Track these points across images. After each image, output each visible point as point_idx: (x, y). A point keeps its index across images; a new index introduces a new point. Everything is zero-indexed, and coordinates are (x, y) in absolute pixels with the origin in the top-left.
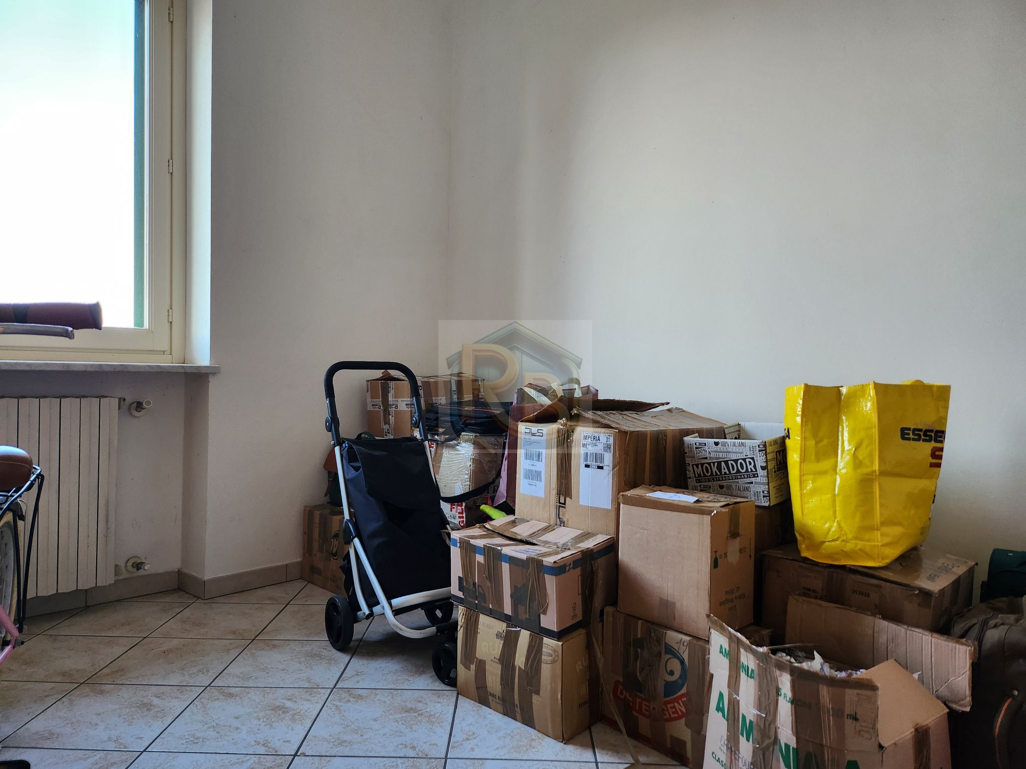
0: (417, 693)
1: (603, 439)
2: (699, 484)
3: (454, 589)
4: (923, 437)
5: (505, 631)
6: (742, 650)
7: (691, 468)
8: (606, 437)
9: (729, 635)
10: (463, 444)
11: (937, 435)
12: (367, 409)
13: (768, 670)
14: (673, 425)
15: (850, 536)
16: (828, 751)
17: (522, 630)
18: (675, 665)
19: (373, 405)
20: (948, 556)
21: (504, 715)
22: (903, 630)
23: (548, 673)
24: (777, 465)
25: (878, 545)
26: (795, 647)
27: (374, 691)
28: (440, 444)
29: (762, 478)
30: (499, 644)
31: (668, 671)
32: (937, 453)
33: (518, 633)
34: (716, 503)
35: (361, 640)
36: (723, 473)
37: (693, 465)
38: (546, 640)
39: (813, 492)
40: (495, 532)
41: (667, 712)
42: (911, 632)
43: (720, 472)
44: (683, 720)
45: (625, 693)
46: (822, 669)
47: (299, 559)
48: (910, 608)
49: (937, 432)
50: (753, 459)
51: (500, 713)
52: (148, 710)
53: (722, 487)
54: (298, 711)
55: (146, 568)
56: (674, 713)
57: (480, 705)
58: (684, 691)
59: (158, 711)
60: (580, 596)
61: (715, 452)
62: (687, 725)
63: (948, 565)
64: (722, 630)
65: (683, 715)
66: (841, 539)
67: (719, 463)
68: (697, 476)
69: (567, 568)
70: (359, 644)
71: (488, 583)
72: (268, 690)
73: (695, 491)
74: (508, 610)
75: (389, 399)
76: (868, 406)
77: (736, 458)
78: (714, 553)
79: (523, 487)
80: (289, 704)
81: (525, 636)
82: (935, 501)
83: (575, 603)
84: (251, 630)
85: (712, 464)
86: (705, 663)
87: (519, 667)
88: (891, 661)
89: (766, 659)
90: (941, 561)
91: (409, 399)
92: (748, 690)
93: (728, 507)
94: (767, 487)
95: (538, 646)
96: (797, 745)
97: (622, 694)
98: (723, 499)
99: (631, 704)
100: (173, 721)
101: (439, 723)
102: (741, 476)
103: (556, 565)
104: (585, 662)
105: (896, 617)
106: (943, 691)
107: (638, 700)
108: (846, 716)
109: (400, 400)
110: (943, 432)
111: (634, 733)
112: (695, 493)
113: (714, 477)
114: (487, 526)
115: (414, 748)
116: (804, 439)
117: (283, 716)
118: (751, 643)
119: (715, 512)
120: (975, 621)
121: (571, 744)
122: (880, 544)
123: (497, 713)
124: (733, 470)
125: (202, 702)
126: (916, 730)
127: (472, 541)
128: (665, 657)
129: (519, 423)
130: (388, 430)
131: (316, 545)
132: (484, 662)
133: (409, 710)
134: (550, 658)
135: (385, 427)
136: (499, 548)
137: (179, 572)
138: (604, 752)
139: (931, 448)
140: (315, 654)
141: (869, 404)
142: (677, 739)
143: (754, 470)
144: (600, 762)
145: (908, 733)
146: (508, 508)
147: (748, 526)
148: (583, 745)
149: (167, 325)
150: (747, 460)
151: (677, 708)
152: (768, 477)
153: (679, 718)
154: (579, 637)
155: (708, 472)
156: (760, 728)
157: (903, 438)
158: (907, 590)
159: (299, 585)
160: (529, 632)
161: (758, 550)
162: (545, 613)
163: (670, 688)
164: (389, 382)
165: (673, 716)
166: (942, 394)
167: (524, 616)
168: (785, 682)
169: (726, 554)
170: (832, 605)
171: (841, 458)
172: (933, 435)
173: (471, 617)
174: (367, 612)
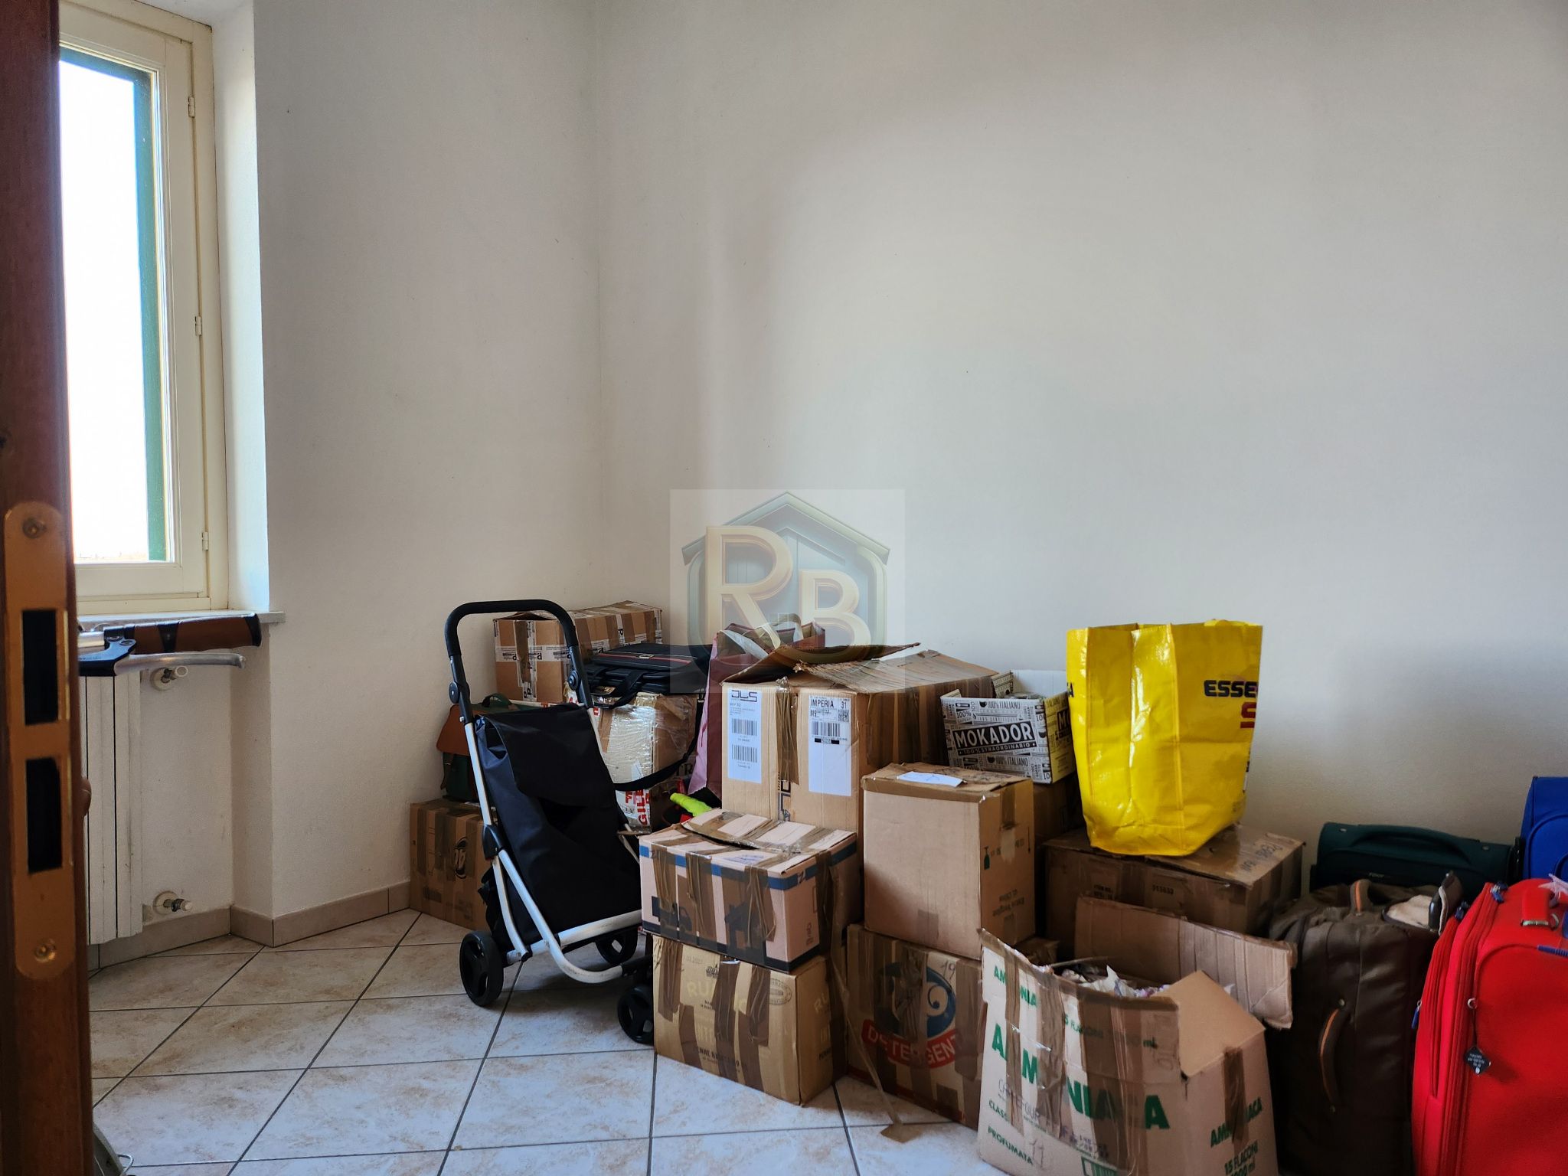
0: (602, 1058)
1: (838, 704)
2: (962, 757)
3: (646, 913)
4: (1231, 691)
5: (718, 966)
6: (1021, 972)
7: (951, 736)
8: (840, 702)
9: (1004, 952)
10: (642, 709)
11: (1249, 688)
12: (495, 658)
13: (1052, 993)
14: (925, 679)
15: (1148, 819)
16: (1124, 1086)
17: (742, 963)
18: (940, 995)
19: (504, 655)
20: (1269, 834)
21: (721, 1075)
22: (1212, 932)
23: (779, 1017)
24: (1060, 730)
25: (1181, 829)
26: (1087, 962)
27: (541, 1058)
28: (609, 710)
29: (1041, 748)
30: (711, 984)
31: (932, 1003)
32: (1250, 710)
33: (736, 967)
34: (985, 785)
35: (511, 991)
36: (992, 742)
37: (954, 732)
38: (774, 974)
39: (1105, 764)
40: (697, 833)
41: (932, 1056)
42: (1221, 935)
43: (989, 740)
44: (952, 1065)
45: (877, 1034)
46: (1117, 987)
47: (406, 880)
48: (1221, 906)
49: (1249, 684)
50: (1029, 723)
51: (716, 1074)
52: (230, 1106)
53: (991, 760)
54: (442, 1092)
55: (187, 907)
56: (940, 1056)
57: (687, 1066)
58: (952, 1026)
59: (246, 1107)
60: (816, 914)
61: (982, 715)
62: (957, 1069)
63: (1268, 848)
64: (997, 948)
65: (952, 1058)
66: (1136, 824)
67: (987, 729)
68: (959, 746)
69: (799, 879)
70: (510, 996)
71: (694, 904)
72: (394, 1068)
73: (959, 768)
74: (721, 937)
75: (529, 646)
76: (1165, 653)
77: (1008, 723)
78: (984, 850)
79: (730, 768)
80: (426, 1084)
81: (745, 971)
82: (1250, 769)
83: (810, 924)
84: (352, 987)
85: (978, 731)
86: (977, 989)
87: (740, 1012)
88: (1199, 972)
89: (1049, 980)
90: (1260, 843)
91: (558, 646)
92: (1029, 1018)
93: (999, 790)
94: (1048, 758)
95: (764, 984)
96: (1088, 1083)
97: (873, 1036)
98: (993, 779)
99: (886, 1049)
100: (269, 1120)
101: (635, 1094)
102: (1015, 745)
103: (785, 876)
104: (825, 999)
105: (1204, 918)
106: (1261, 1006)
107: (895, 1043)
108: (1142, 1042)
109: (544, 647)
110: (1255, 684)
111: (891, 1087)
112: (958, 771)
113: (981, 748)
114: (687, 826)
115: (605, 1128)
116: (1090, 698)
117: (422, 1101)
118: (1031, 961)
119: (984, 798)
120: (1294, 918)
121: (813, 1106)
122: (1183, 827)
123: (711, 1075)
124: (1005, 737)
125: (303, 1090)
126: (1227, 1054)
127: (670, 849)
128: (927, 985)
129: (724, 684)
130: (528, 689)
131: (431, 860)
132: (692, 1008)
133: (592, 1080)
134: (780, 997)
135: (523, 685)
136: (708, 857)
137: (232, 911)
138: (853, 1113)
139: (1242, 703)
140: (450, 1014)
141: (1166, 653)
142: (946, 1089)
143: (1031, 737)
144: (851, 1127)
145: (1217, 1058)
146: (711, 799)
147: (1025, 809)
148: (826, 1107)
149: (202, 555)
150: (1022, 725)
151: (945, 1050)
152: (1048, 746)
153: (947, 1061)
154: (815, 969)
155: (973, 741)
156: (1045, 1065)
157: (1208, 694)
158: (1215, 883)
159: (409, 916)
160: (751, 965)
161: (1039, 841)
162: (771, 939)
163: (936, 1025)
164: (528, 621)
165: (939, 1059)
166: (1252, 637)
167: (743, 944)
168: (1072, 1006)
169: (999, 850)
170: (1128, 906)
171: (1136, 721)
172: (1243, 687)
173: (670, 950)
174: (523, 952)
